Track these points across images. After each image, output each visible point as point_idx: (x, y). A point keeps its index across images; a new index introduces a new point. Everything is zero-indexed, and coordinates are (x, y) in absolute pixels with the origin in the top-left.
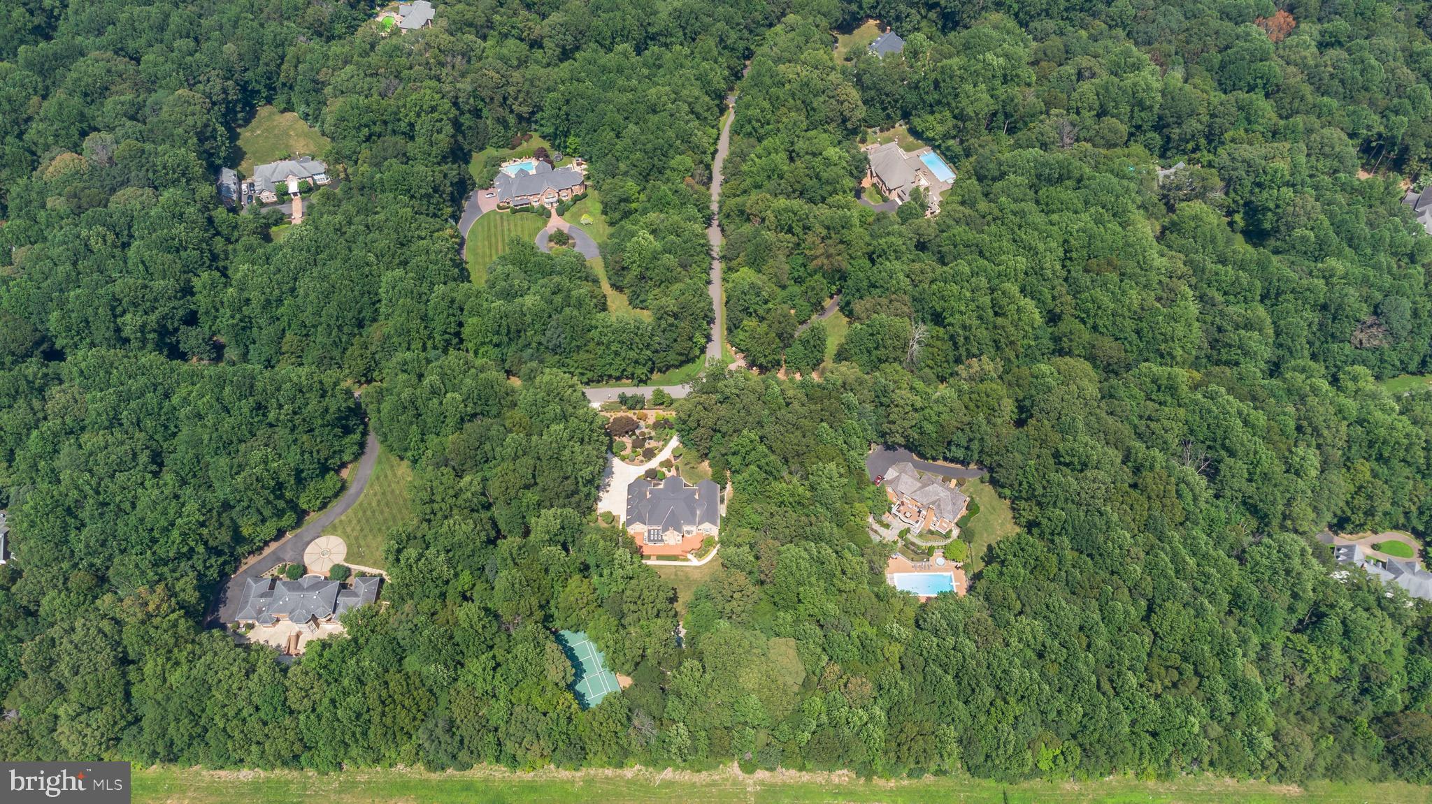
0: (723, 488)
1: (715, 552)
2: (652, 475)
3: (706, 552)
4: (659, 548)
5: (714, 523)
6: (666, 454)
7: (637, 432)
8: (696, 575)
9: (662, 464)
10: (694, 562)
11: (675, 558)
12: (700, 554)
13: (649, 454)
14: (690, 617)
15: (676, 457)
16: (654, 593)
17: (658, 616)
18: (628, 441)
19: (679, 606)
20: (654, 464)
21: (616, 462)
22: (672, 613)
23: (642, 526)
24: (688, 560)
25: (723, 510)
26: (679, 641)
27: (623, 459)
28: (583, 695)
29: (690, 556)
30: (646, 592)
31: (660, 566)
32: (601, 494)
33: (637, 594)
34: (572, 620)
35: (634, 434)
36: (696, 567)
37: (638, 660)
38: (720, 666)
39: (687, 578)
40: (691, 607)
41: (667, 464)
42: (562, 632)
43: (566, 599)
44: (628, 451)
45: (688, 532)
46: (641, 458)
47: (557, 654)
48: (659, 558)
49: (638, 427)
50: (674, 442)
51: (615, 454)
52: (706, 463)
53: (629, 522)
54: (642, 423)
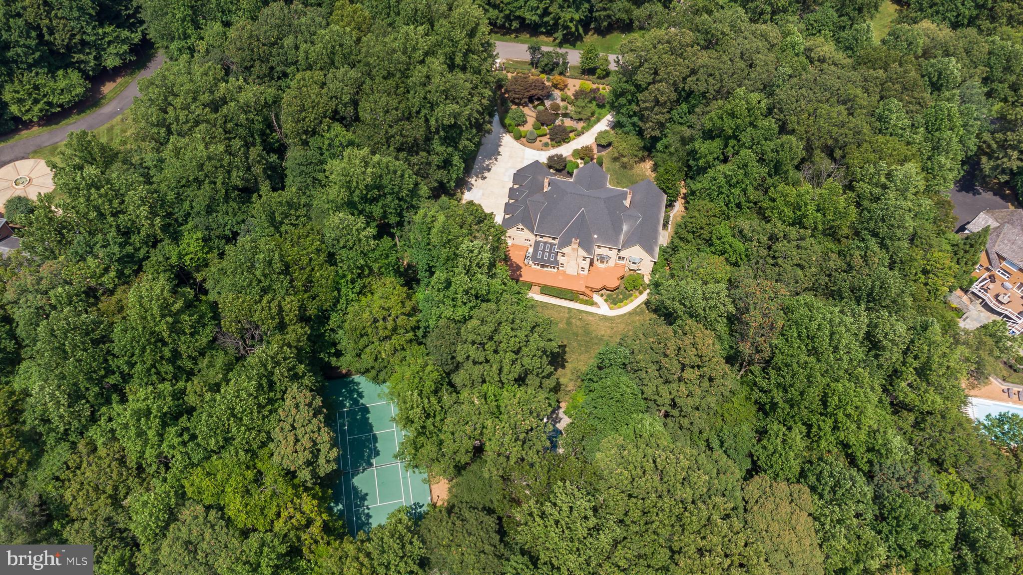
0: (670, 205)
1: (644, 297)
2: (559, 166)
3: (627, 298)
4: (548, 276)
5: (649, 250)
6: (587, 139)
7: (548, 103)
8: (603, 331)
9: (576, 153)
10: (603, 308)
11: (572, 295)
12: (615, 295)
13: (561, 137)
14: (581, 399)
15: (601, 147)
16: (521, 334)
17: (521, 380)
18: (530, 113)
19: (565, 377)
20: (566, 150)
21: (507, 140)
22: (550, 383)
23: (527, 234)
24: (593, 304)
25: (664, 238)
26: (554, 437)
27: (518, 137)
28: (364, 498)
29: (596, 298)
30: (506, 329)
31: (545, 305)
32: (472, 180)
33: (488, 329)
34: (367, 360)
35: (542, 103)
36: (605, 318)
37: (464, 459)
38: (636, 514)
39: (587, 333)
40: (587, 380)
41: (584, 154)
42: (357, 378)
43: (357, 314)
44: (528, 128)
45: (603, 259)
46: (546, 139)
47: (305, 413)
48: (546, 290)
49: (549, 96)
50: (603, 125)
51: (506, 128)
52: (649, 164)
53: (508, 223)
54: (557, 93)
